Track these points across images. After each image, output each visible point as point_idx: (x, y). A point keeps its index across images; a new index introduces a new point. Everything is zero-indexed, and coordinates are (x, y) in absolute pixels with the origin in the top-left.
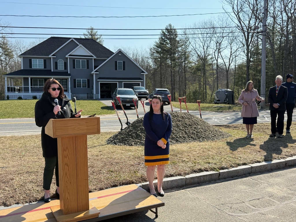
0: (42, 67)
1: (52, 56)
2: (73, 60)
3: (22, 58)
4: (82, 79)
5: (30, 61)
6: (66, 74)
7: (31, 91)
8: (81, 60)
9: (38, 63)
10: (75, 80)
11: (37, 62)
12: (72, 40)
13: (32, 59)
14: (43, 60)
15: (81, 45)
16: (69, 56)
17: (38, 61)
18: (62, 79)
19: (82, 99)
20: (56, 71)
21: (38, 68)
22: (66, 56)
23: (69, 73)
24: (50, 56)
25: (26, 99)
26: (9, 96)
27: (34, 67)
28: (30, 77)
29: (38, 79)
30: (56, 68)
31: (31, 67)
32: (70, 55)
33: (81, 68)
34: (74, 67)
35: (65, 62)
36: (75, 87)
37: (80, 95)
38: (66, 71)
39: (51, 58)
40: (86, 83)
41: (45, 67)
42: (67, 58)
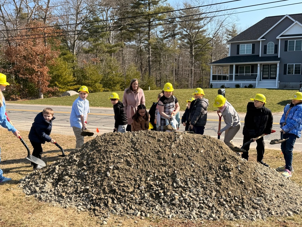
0: (250, 53)
1: (261, 39)
2: (285, 41)
3: (230, 44)
4: (294, 64)
5: (238, 46)
6: (276, 58)
7: (235, 79)
8: (295, 40)
9: (246, 49)
10: (285, 65)
11: (245, 47)
12: (287, 17)
13: (240, 45)
14: (252, 44)
15: (297, 22)
16: (280, 37)
17: (247, 46)
18: (271, 65)
19: (293, 87)
20: (265, 55)
21: (245, 54)
22: (277, 38)
23: (279, 57)
24: (258, 40)
25: (229, 88)
26: (213, 84)
27: (241, 53)
28: (234, 64)
29: (245, 66)
30: (265, 52)
31: (238, 53)
32: (282, 36)
33: (295, 50)
34: (286, 50)
35: (276, 44)
36: (285, 73)
37: (291, 83)
38: (276, 55)
39: (259, 41)
40: (300, 68)
41: (253, 52)
42: (278, 40)
